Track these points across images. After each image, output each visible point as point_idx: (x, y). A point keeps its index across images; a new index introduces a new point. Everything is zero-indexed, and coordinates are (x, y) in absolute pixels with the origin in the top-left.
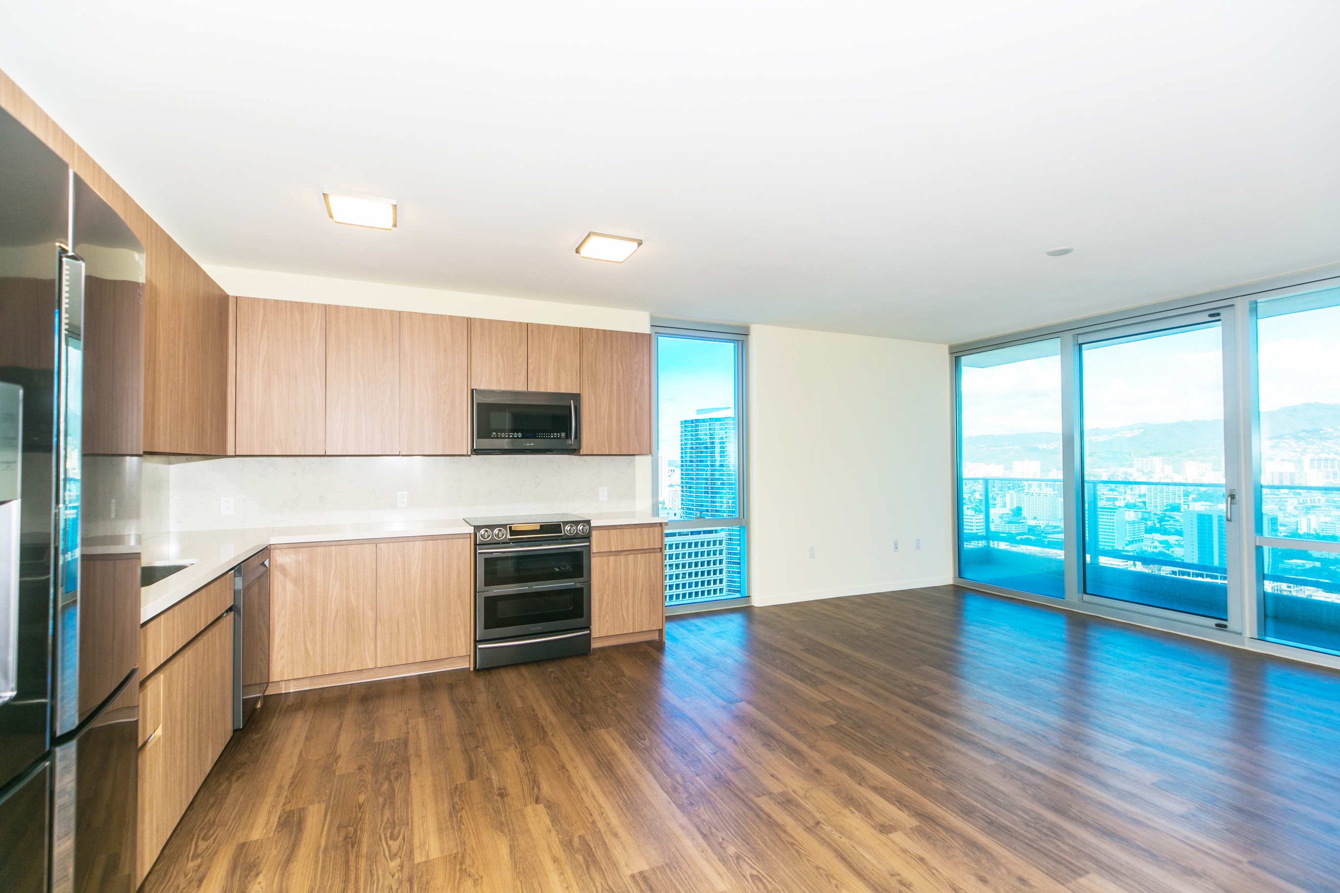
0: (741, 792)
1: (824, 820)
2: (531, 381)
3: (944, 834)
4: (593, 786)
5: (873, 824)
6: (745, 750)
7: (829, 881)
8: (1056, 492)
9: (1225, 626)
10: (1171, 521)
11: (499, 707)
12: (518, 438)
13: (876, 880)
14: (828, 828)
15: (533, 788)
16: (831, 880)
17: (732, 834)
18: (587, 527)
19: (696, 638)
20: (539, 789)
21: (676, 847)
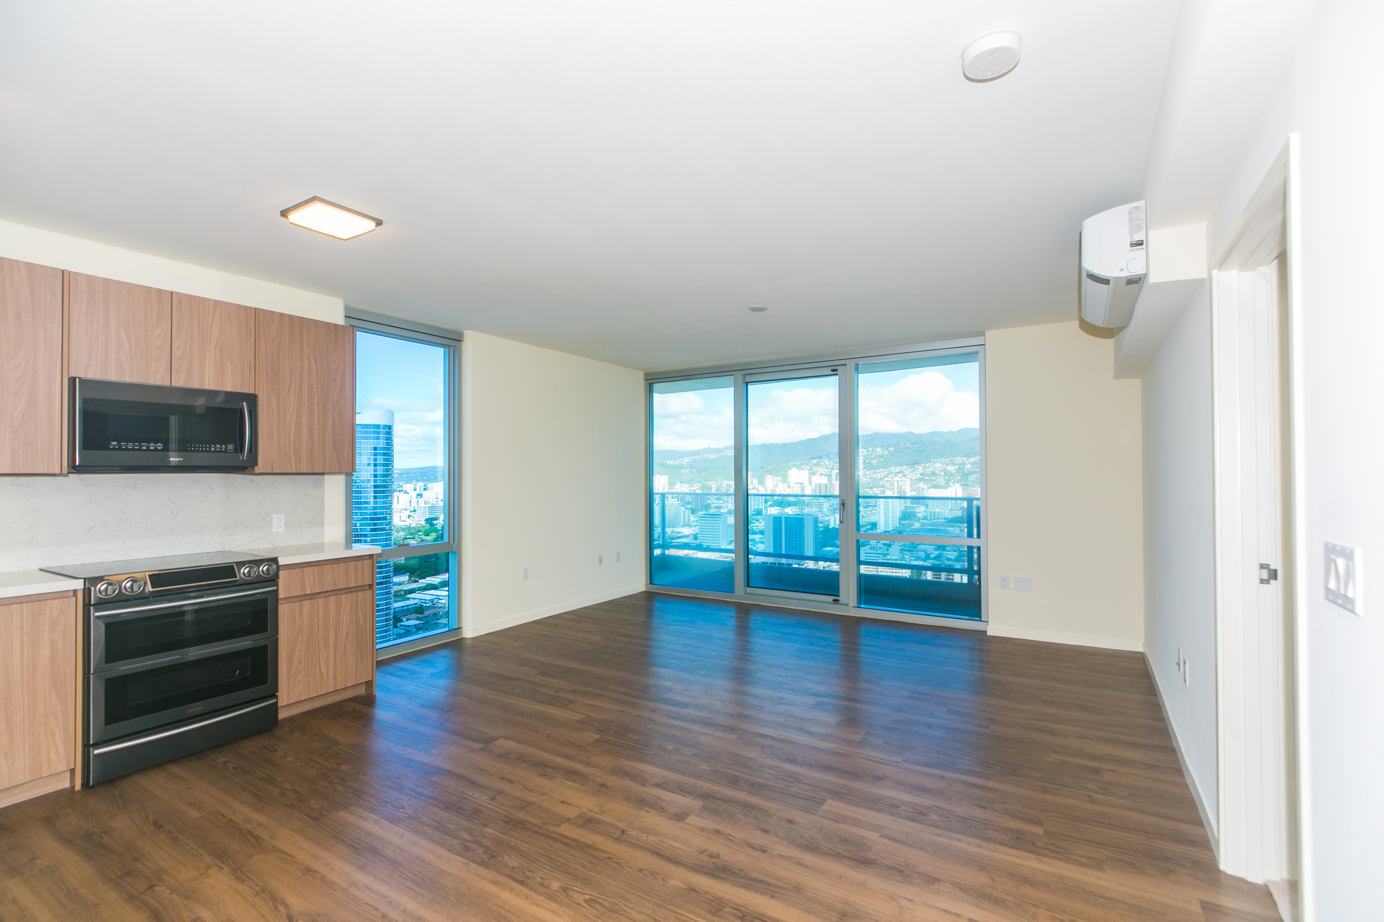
0: (539, 827)
1: (628, 827)
2: (177, 372)
3: (725, 805)
4: (361, 877)
5: (669, 816)
6: (524, 786)
7: (655, 878)
8: (679, 502)
9: (838, 601)
10: (757, 523)
11: (161, 826)
13: (691, 861)
14: (634, 833)
15: (276, 908)
16: (656, 876)
17: (549, 870)
18: (275, 567)
19: (412, 683)
20: (286, 906)
21: (496, 905)
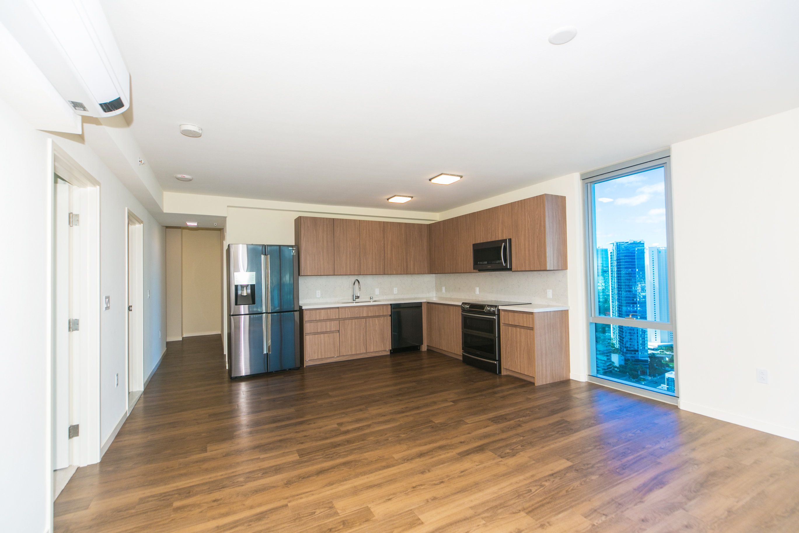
12: (486, 264)
18: (495, 309)
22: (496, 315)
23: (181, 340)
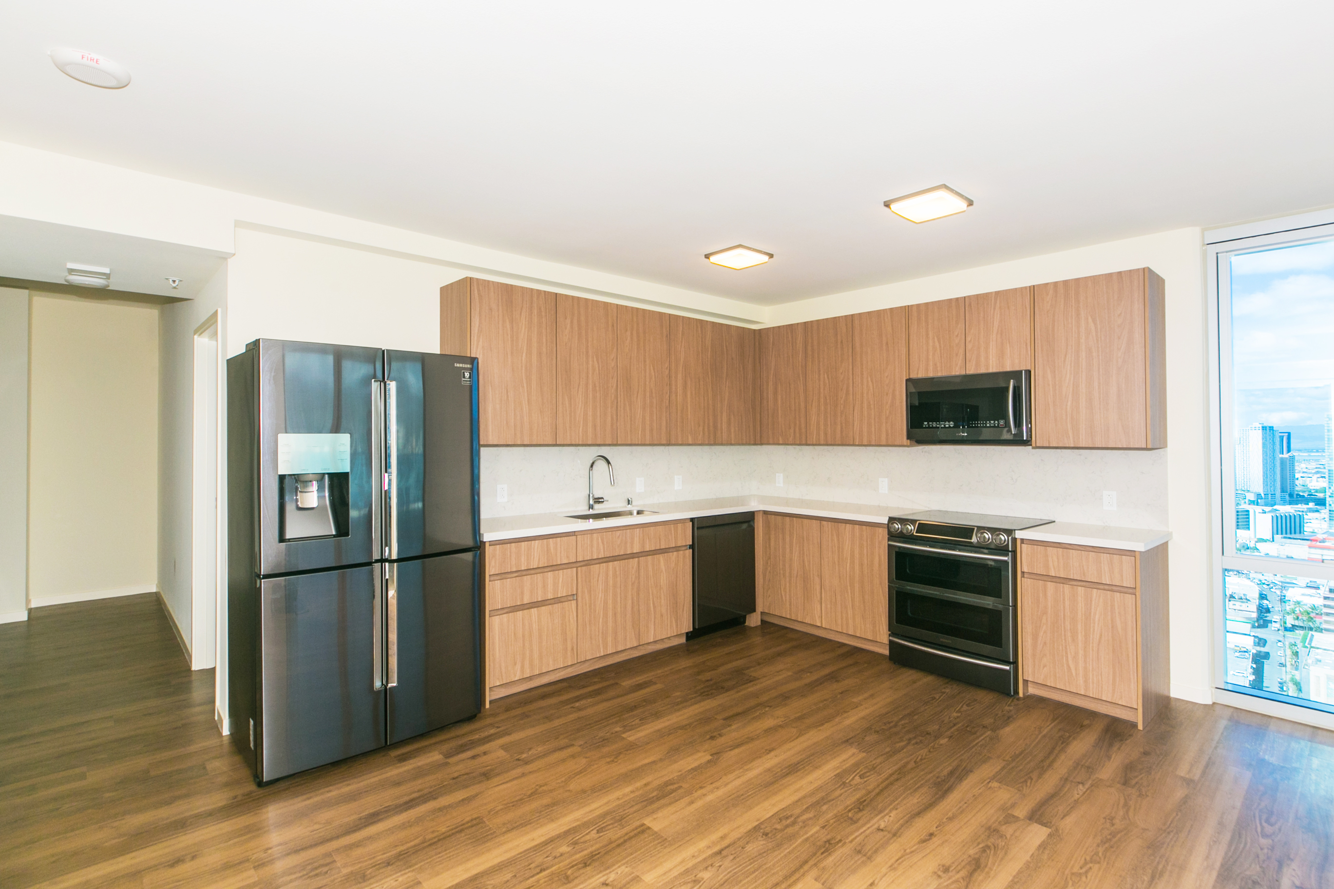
2: (970, 361)
12: (950, 427)
18: (1010, 538)
22: (1010, 553)
23: (26, 619)
